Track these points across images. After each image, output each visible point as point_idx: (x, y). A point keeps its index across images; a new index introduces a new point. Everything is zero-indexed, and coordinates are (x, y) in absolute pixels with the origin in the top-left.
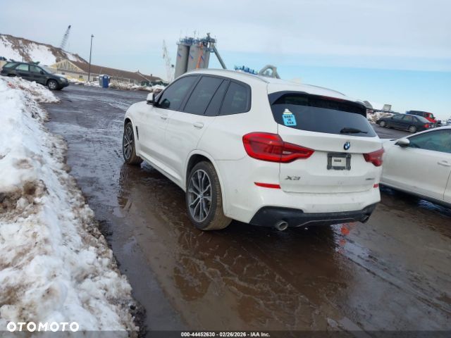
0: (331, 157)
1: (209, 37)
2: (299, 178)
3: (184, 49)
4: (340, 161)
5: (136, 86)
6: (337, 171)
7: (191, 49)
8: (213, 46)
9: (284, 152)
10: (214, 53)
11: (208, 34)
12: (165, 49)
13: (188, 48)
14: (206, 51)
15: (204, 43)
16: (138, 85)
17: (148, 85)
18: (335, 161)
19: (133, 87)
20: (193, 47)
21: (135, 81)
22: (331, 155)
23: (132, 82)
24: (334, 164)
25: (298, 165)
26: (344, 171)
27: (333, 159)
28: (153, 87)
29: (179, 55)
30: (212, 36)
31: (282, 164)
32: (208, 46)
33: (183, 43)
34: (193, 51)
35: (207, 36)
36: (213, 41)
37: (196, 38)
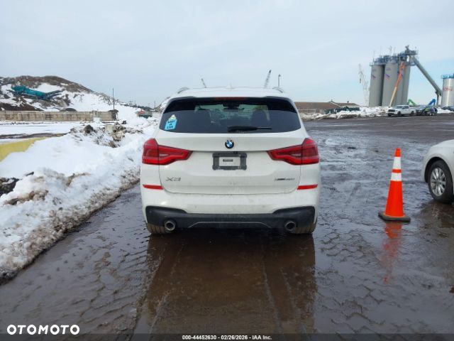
0: (218, 157)
1: (408, 49)
2: (180, 179)
3: (379, 70)
4: (232, 161)
5: (321, 116)
6: (227, 171)
7: (387, 67)
8: (414, 58)
9: (160, 155)
10: (416, 67)
11: (407, 47)
12: (362, 73)
13: (383, 67)
14: (406, 66)
15: (402, 58)
16: (322, 114)
17: (332, 112)
18: (224, 161)
19: (318, 117)
20: (389, 65)
21: (321, 111)
22: (217, 155)
23: (318, 112)
24: (222, 163)
25: (177, 167)
26: (237, 171)
27: (221, 159)
28: (337, 114)
29: (373, 77)
30: (411, 49)
31: (161, 166)
32: (408, 60)
33: (377, 63)
34: (389, 69)
35: (406, 49)
36: (414, 53)
37: (392, 55)
